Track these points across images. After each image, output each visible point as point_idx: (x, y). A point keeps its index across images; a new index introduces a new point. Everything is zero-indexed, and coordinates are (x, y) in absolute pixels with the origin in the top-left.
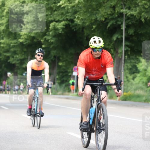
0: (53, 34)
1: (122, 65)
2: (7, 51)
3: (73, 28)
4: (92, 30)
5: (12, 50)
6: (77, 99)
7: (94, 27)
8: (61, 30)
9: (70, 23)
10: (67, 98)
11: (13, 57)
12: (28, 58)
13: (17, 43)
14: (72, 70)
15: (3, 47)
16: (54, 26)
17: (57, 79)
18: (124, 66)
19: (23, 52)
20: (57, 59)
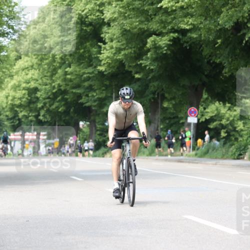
0: (154, 56)
2: (78, 86)
3: (185, 45)
4: (216, 46)
5: (86, 84)
6: (196, 162)
7: (219, 41)
8: (166, 48)
9: (181, 37)
10: (180, 161)
11: (87, 96)
12: (112, 97)
13: (93, 72)
14: (186, 113)
15: (71, 80)
16: (153, 43)
17: (161, 129)
19: (103, 87)
20: (160, 98)
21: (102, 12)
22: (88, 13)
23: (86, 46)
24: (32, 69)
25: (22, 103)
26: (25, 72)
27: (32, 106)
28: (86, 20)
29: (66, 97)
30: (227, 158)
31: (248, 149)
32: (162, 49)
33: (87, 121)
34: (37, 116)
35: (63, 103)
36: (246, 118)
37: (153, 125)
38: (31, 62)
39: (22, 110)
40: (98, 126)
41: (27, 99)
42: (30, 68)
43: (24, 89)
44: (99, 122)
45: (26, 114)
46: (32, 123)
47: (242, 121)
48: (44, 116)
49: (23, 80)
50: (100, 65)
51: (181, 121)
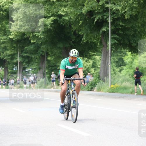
1: (109, 58)
3: (61, 23)
4: (80, 24)
5: (2, 46)
7: (81, 22)
8: (49, 26)
9: (58, 19)
10: (57, 92)
11: (3, 53)
12: (18, 53)
13: (6, 39)
17: (46, 73)
18: (111, 59)
19: (12, 48)
21: (12, 3)
22: (4, 4)
23: (3, 24)
28: (3, 8)
31: (96, 85)
32: (47, 26)
33: (3, 68)
36: (96, 67)
37: (41, 70)
40: (9, 70)
44: (10, 68)
47: (94, 69)
50: (11, 35)
51: (58, 68)
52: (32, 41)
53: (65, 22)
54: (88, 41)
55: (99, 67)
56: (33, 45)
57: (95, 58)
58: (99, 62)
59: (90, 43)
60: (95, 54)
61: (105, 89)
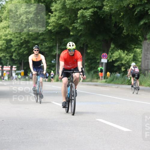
0: (82, 22)
2: (36, 39)
3: (101, 16)
5: (41, 37)
6: (106, 86)
7: (122, 14)
8: (89, 17)
9: (98, 11)
10: (96, 85)
11: (42, 45)
12: (56, 46)
14: (101, 56)
15: (32, 35)
16: (82, 14)
17: (86, 66)
19: (51, 40)
20: (85, 47)
24: (8, 28)
25: (2, 48)
26: (4, 30)
27: (8, 50)
29: (28, 45)
30: (124, 84)
32: (87, 17)
34: (11, 56)
35: (26, 49)
36: (136, 60)
38: (8, 24)
39: (2, 52)
40: (48, 63)
41: (5, 46)
42: (8, 27)
43: (4, 40)
45: (4, 55)
46: (8, 61)
48: (15, 56)
49: (3, 35)
51: (98, 61)
52: (71, 33)
53: (105, 13)
54: (129, 33)
55: (139, 60)
56: (72, 37)
57: (136, 51)
58: (140, 55)
59: (130, 35)
60: (136, 47)
61: (146, 83)
